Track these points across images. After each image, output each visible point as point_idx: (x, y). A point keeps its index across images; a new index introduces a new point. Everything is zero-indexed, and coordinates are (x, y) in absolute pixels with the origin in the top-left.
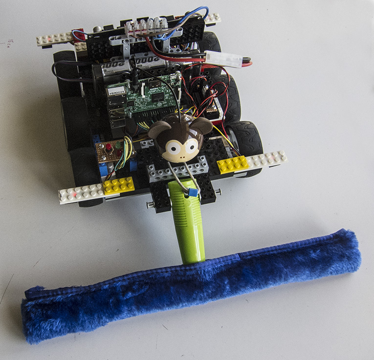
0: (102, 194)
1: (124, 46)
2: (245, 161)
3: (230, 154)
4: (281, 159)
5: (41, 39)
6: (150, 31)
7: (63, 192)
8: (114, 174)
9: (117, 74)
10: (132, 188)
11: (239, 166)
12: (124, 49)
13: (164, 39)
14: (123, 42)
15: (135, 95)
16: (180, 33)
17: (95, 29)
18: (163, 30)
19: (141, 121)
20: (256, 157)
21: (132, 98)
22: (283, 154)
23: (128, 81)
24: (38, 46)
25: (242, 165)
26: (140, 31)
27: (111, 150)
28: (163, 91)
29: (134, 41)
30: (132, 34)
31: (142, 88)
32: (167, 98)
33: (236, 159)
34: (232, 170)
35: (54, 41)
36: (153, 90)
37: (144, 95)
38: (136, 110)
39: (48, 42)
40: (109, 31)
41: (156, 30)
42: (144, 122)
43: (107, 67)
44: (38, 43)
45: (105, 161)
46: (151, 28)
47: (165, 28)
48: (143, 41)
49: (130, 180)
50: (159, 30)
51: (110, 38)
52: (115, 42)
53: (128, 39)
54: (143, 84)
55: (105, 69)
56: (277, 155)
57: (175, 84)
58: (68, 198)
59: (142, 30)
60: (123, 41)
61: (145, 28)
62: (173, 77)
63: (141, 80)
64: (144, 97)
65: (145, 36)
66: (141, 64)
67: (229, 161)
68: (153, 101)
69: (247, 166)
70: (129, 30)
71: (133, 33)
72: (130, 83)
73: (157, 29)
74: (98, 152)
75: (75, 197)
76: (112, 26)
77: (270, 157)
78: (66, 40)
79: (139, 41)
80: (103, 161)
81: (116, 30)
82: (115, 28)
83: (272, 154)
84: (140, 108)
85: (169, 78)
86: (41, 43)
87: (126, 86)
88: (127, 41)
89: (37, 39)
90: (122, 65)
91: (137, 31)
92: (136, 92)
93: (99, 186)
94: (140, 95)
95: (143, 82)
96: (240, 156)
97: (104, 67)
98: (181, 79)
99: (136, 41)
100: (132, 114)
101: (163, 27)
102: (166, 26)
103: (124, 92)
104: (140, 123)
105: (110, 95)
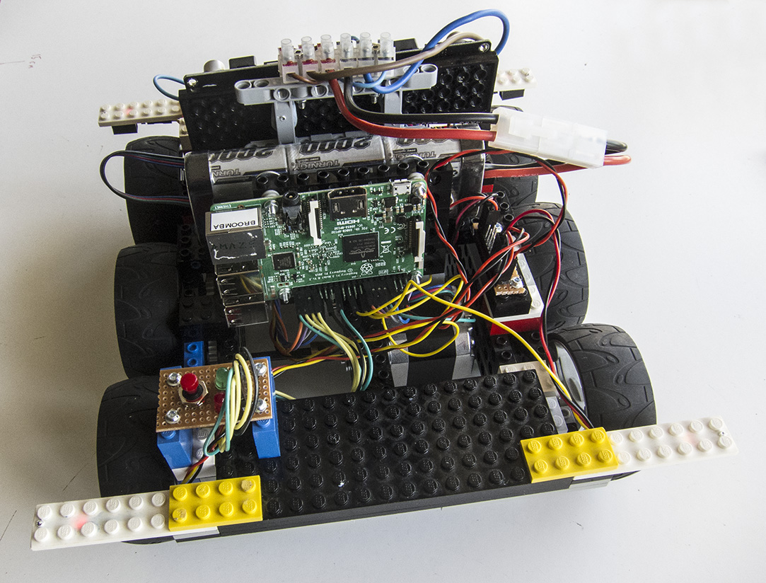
0: (161, 526)
1: (277, 107)
2: (608, 444)
3: (559, 419)
4: (718, 444)
5: (110, 109)
6: (344, 66)
7: (48, 512)
9: (250, 179)
10: (255, 513)
11: (589, 461)
12: (277, 117)
13: (382, 89)
14: (272, 98)
15: (293, 236)
16: (430, 77)
17: (208, 66)
18: (381, 62)
19: (312, 311)
20: (638, 432)
21: (286, 244)
22: (721, 430)
23: (273, 194)
24: (101, 125)
25: (598, 459)
26: (316, 62)
27: (200, 390)
28: (374, 230)
29: (304, 96)
30: (294, 70)
31: (312, 217)
32: (386, 250)
33: (579, 436)
34: (567, 471)
35: (138, 116)
36: (346, 226)
37: (319, 237)
38: (300, 281)
39: (123, 117)
40: (244, 69)
41: (362, 64)
42: (319, 314)
43: (224, 159)
44: (101, 119)
45: (176, 425)
46: (350, 56)
47: (386, 59)
48: (327, 96)
49: (254, 484)
50: (370, 63)
51: (238, 85)
52: (251, 95)
53: (288, 88)
54: (314, 205)
55: (218, 163)
56: (702, 432)
57: (408, 209)
58: (57, 533)
59: (323, 62)
60: (272, 92)
61: (331, 56)
62: (401, 188)
63: (309, 193)
64: (318, 242)
65: (330, 77)
66: (317, 154)
67: (558, 441)
68: (347, 258)
69: (615, 463)
70: (286, 59)
71: (297, 67)
72: (278, 201)
73: (365, 59)
74: (163, 396)
75: (79, 531)
76: (251, 60)
77: (682, 436)
78: (166, 113)
79: (316, 94)
80: (168, 426)
81: (260, 69)
82: (259, 63)
83: (689, 428)
84: (313, 275)
85: (391, 191)
86: (109, 117)
87: (264, 207)
88: (284, 93)
89: (102, 111)
90: (265, 156)
91: (308, 62)
92: (295, 227)
93: (158, 498)
94: (307, 237)
95: (314, 197)
96: (591, 427)
97: (214, 160)
98: (425, 196)
99: (310, 94)
100: (291, 290)
101: (381, 55)
102: (392, 53)
103: (257, 224)
104: (307, 316)
105: (213, 229)
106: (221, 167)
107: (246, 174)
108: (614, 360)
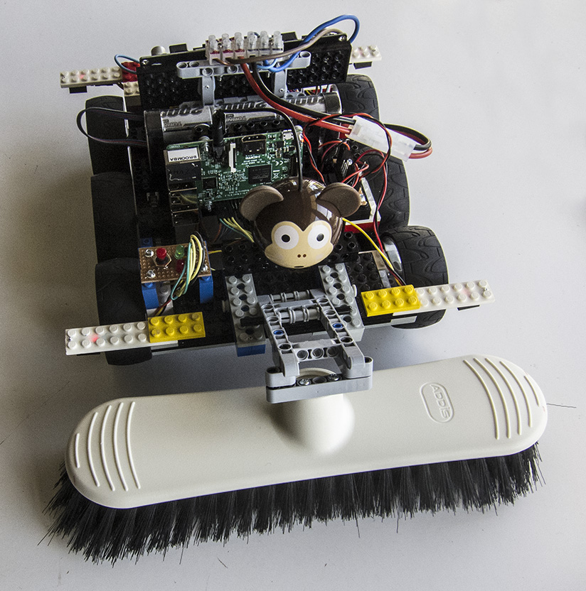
0: (145, 340)
1: (204, 80)
2: (414, 294)
3: (386, 281)
4: (482, 295)
5: (67, 75)
6: (250, 54)
7: (73, 333)
8: (170, 305)
9: (188, 129)
10: (201, 332)
11: (402, 304)
12: (203, 86)
13: (275, 69)
14: (201, 74)
15: (217, 166)
16: (306, 63)
17: (155, 51)
18: (274, 52)
19: (228, 216)
20: (434, 289)
21: (212, 172)
22: (486, 287)
23: (206, 140)
24: (62, 87)
25: (408, 301)
26: (232, 51)
27: (168, 259)
28: (269, 163)
29: (221, 73)
30: (217, 56)
31: (231, 153)
32: (276, 176)
33: (397, 291)
34: (388, 309)
35: (89, 80)
36: (251, 160)
37: (234, 167)
38: (219, 197)
39: (79, 81)
40: (181, 54)
41: (262, 53)
42: (233, 218)
43: (170, 115)
44: (62, 82)
45: (153, 279)
46: (253, 47)
47: (278, 49)
48: (237, 73)
49: (199, 317)
50: (267, 53)
51: (178, 65)
52: (187, 72)
53: (212, 68)
54: (233, 146)
55: (167, 118)
56: (473, 288)
57: (291, 149)
58: (81, 344)
59: (237, 51)
60: (201, 70)
61: (242, 48)
62: (288, 136)
63: (229, 138)
64: (233, 170)
65: (241, 61)
67: (384, 293)
68: (251, 181)
69: (418, 305)
70: (212, 49)
71: (219, 55)
72: (210, 143)
73: (264, 49)
74: (143, 263)
75: (95, 343)
76: (184, 47)
77: (461, 290)
78: (110, 79)
79: (230, 72)
80: (149, 279)
81: (191, 53)
82: (190, 49)
83: (465, 286)
84: (227, 192)
85: (281, 137)
86: (68, 82)
87: (201, 148)
88: (209, 71)
89: (62, 75)
90: (197, 113)
91: (226, 51)
92: (219, 160)
93: (141, 325)
94: (225, 166)
95: (232, 141)
96: (403, 285)
97: (164, 115)
98: (303, 140)
99: (226, 71)
100: (213, 203)
101: (274, 47)
102: (281, 45)
103: (197, 158)
104: (225, 220)
105: (170, 161)
106: (169, 120)
107: (186, 125)
108: (426, 257)
